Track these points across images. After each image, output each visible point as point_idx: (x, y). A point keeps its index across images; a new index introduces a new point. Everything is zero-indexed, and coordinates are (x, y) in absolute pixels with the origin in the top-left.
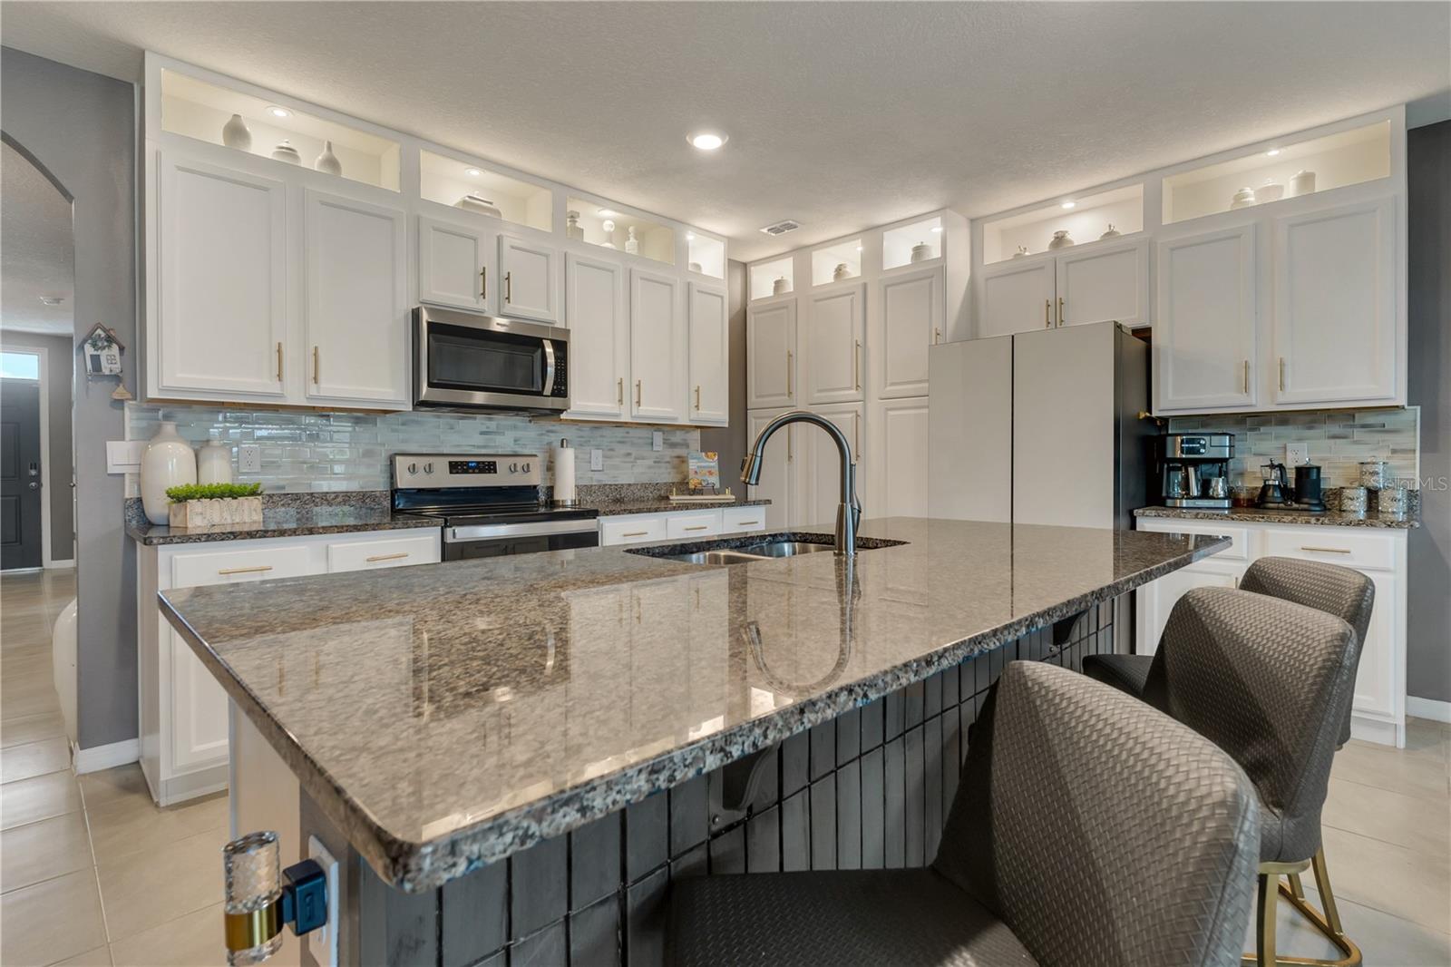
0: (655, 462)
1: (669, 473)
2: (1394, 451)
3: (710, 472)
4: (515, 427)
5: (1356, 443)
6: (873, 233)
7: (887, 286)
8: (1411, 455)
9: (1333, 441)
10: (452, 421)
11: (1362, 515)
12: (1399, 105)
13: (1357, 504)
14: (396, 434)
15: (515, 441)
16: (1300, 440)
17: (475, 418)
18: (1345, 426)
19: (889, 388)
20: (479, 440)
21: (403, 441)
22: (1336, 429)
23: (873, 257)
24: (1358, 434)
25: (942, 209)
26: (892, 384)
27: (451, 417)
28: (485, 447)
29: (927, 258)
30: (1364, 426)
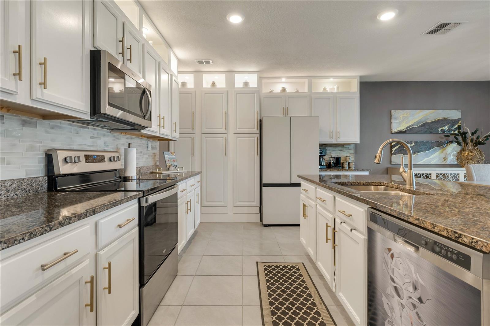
0: (148, 156)
1: (152, 161)
2: (350, 154)
3: (173, 160)
4: (104, 135)
5: (344, 152)
6: (230, 73)
7: (237, 93)
8: (353, 155)
9: (340, 151)
10: (78, 129)
11: (347, 169)
12: (358, 76)
13: (346, 166)
14: (49, 134)
15: (105, 143)
16: (334, 151)
17: (88, 128)
18: (342, 148)
19: (238, 130)
20: (89, 141)
21: (52, 140)
22: (340, 148)
23: (230, 82)
24: (344, 150)
25: (259, 71)
26: (239, 128)
27: (78, 126)
28: (92, 146)
29: (249, 87)
30: (345, 148)
